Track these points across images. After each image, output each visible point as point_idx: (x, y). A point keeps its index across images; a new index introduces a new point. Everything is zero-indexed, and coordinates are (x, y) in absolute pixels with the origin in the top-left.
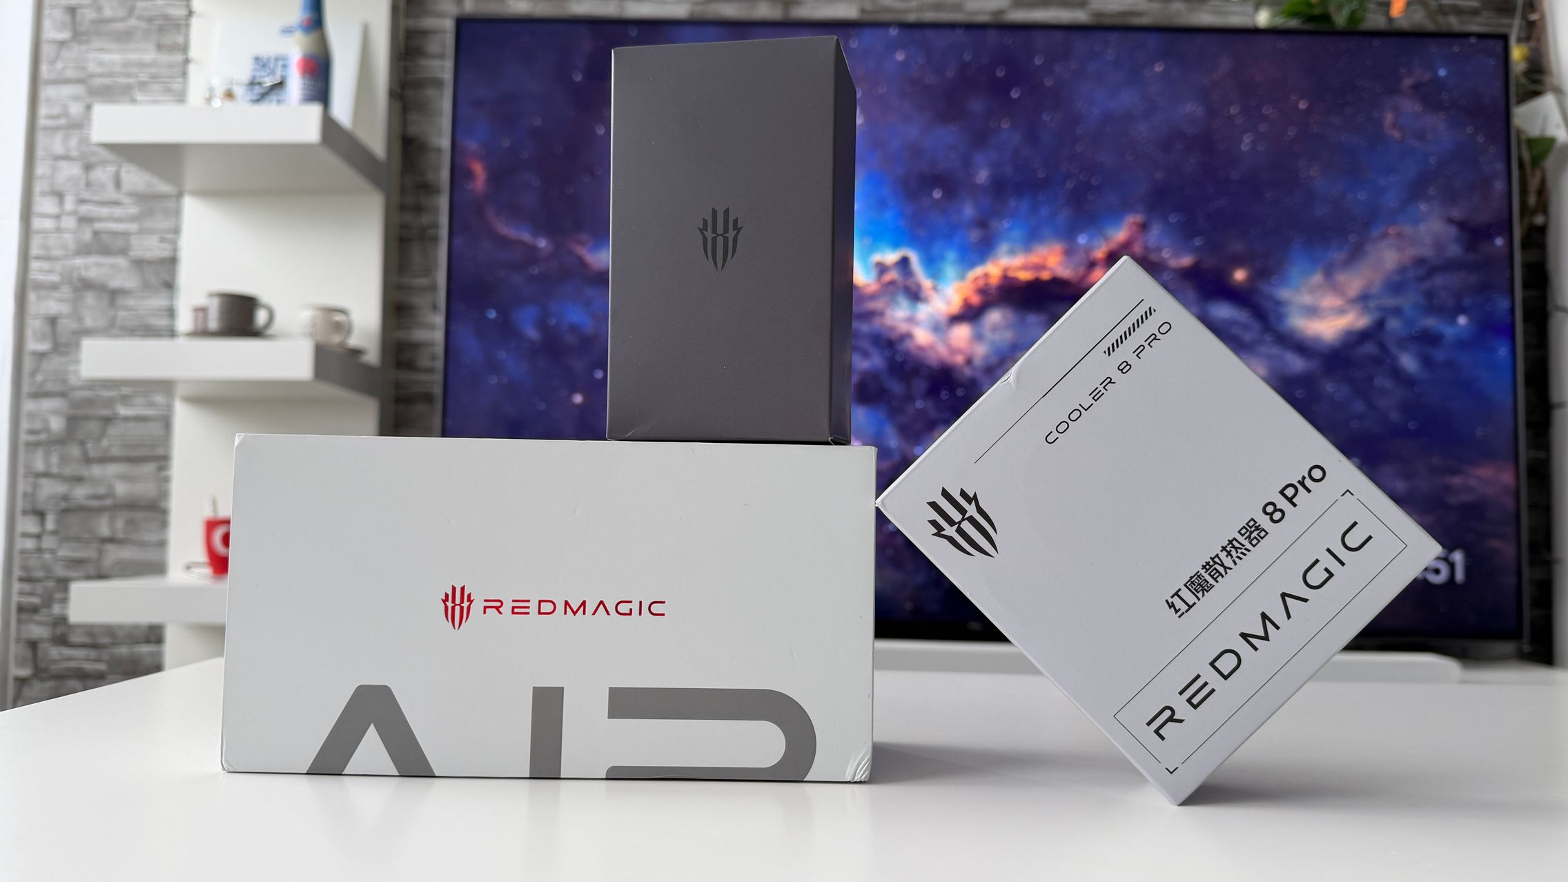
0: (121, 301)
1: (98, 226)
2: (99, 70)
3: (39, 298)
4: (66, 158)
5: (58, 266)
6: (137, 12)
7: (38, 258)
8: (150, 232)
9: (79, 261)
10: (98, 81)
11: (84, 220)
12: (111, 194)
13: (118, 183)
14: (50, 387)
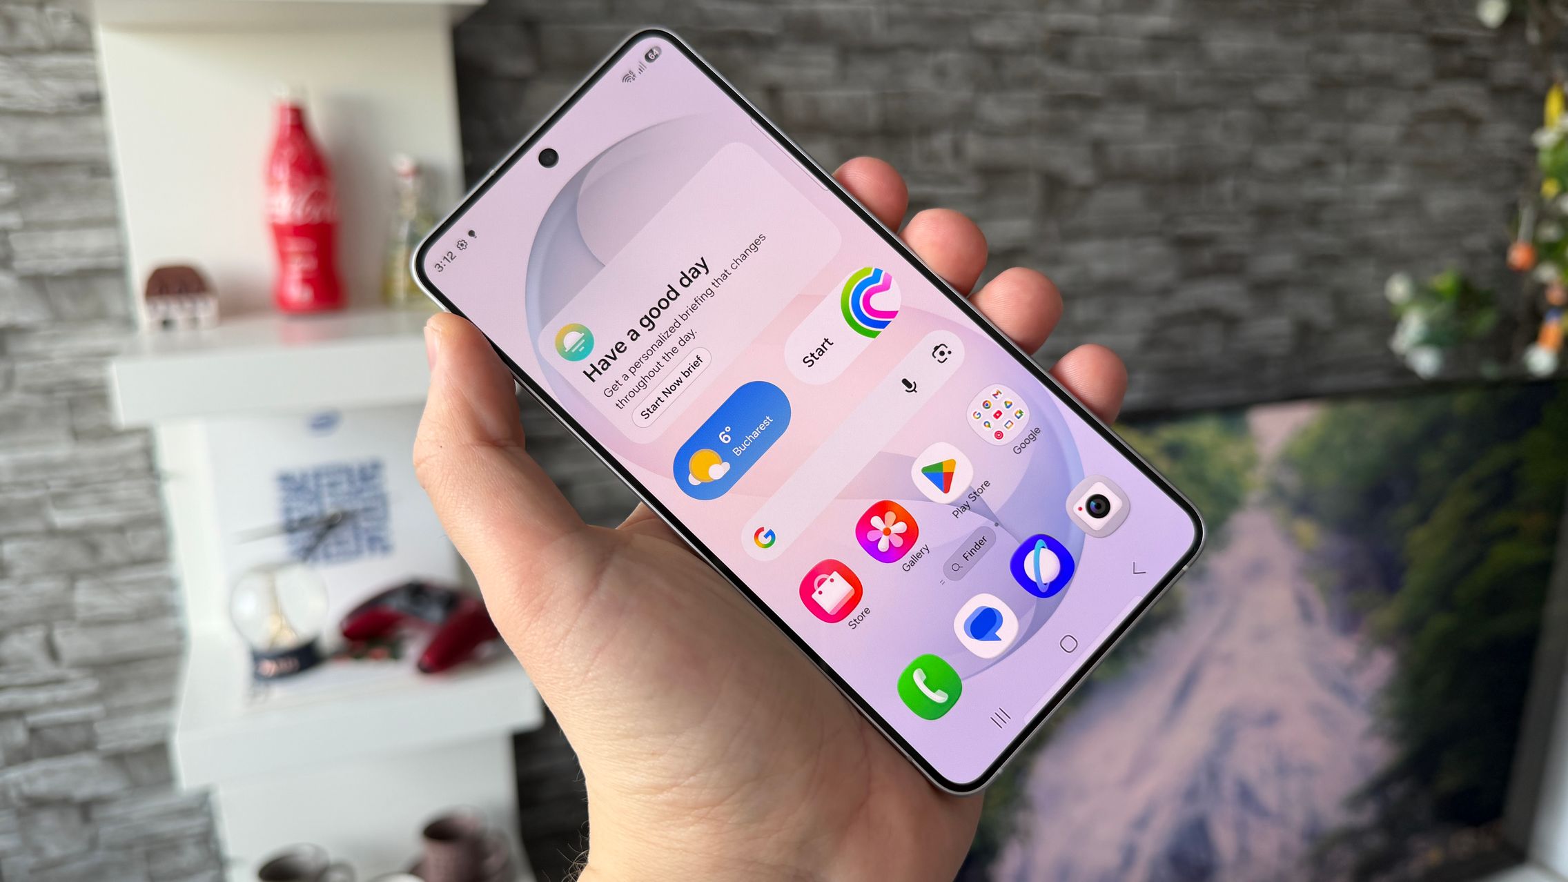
0: (98, 813)
1: (32, 719)
8: (127, 711)
9: (15, 774)
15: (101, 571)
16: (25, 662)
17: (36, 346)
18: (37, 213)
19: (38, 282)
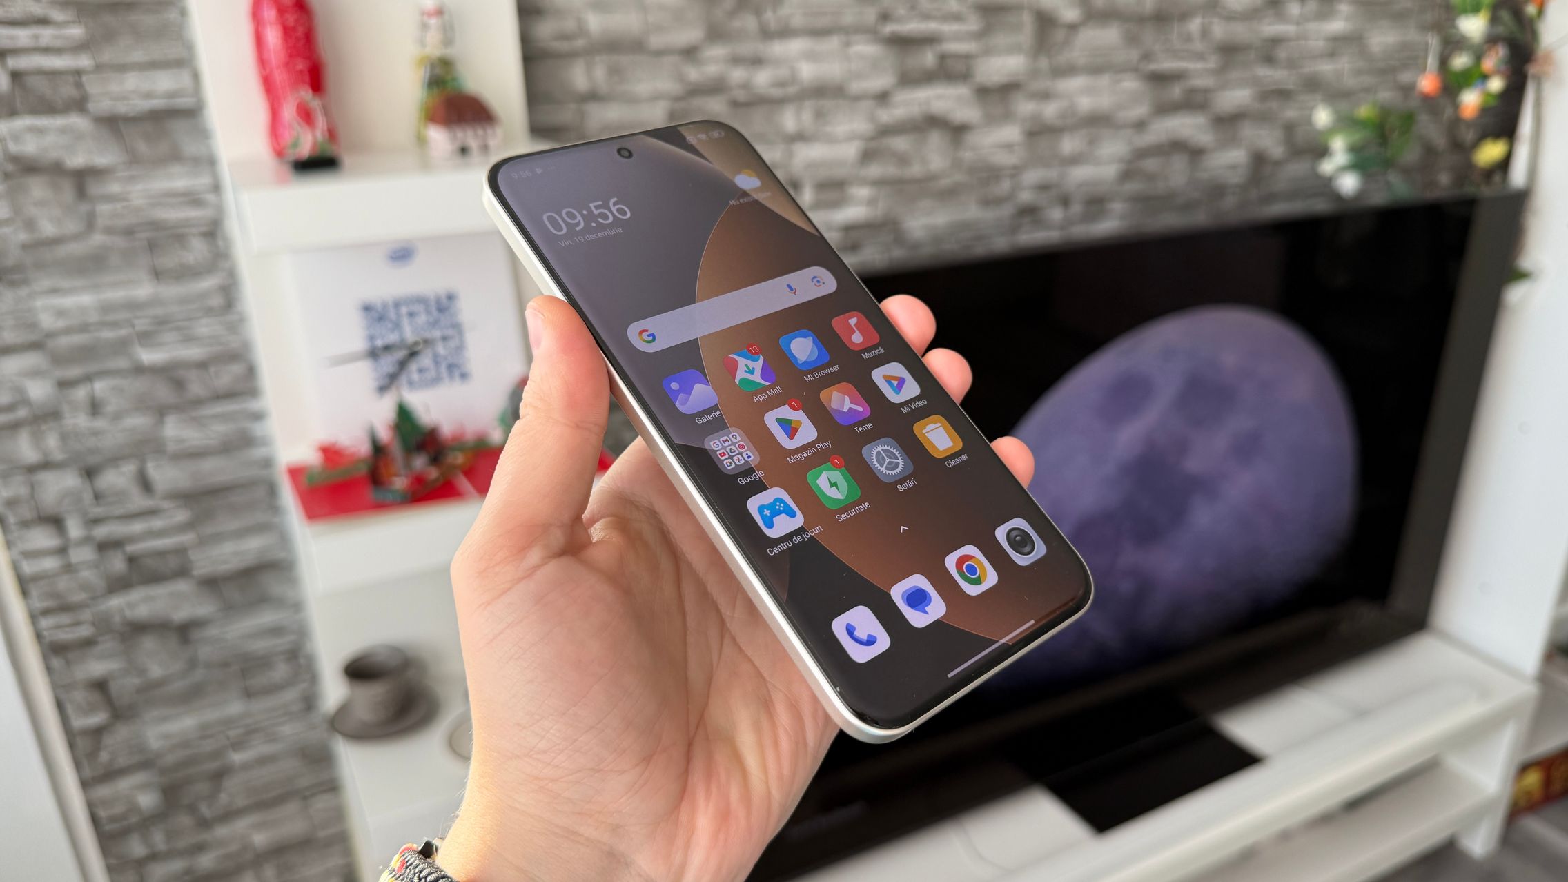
0: (196, 634)
1: (131, 548)
2: (61, 324)
3: (68, 663)
4: (46, 465)
5: (86, 615)
6: (101, 222)
7: (46, 612)
8: (218, 538)
9: (116, 602)
10: (64, 341)
11: (104, 547)
12: (139, 501)
13: (146, 485)
14: (122, 761)
15: (188, 406)
16: (121, 495)
17: (114, 188)
18: (107, 56)
19: (113, 124)
